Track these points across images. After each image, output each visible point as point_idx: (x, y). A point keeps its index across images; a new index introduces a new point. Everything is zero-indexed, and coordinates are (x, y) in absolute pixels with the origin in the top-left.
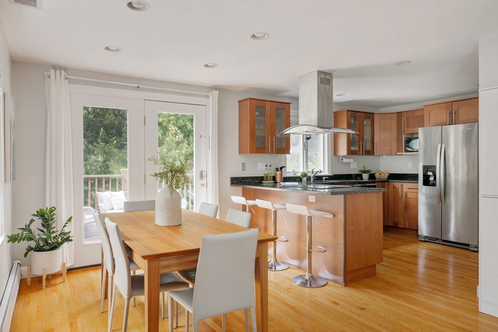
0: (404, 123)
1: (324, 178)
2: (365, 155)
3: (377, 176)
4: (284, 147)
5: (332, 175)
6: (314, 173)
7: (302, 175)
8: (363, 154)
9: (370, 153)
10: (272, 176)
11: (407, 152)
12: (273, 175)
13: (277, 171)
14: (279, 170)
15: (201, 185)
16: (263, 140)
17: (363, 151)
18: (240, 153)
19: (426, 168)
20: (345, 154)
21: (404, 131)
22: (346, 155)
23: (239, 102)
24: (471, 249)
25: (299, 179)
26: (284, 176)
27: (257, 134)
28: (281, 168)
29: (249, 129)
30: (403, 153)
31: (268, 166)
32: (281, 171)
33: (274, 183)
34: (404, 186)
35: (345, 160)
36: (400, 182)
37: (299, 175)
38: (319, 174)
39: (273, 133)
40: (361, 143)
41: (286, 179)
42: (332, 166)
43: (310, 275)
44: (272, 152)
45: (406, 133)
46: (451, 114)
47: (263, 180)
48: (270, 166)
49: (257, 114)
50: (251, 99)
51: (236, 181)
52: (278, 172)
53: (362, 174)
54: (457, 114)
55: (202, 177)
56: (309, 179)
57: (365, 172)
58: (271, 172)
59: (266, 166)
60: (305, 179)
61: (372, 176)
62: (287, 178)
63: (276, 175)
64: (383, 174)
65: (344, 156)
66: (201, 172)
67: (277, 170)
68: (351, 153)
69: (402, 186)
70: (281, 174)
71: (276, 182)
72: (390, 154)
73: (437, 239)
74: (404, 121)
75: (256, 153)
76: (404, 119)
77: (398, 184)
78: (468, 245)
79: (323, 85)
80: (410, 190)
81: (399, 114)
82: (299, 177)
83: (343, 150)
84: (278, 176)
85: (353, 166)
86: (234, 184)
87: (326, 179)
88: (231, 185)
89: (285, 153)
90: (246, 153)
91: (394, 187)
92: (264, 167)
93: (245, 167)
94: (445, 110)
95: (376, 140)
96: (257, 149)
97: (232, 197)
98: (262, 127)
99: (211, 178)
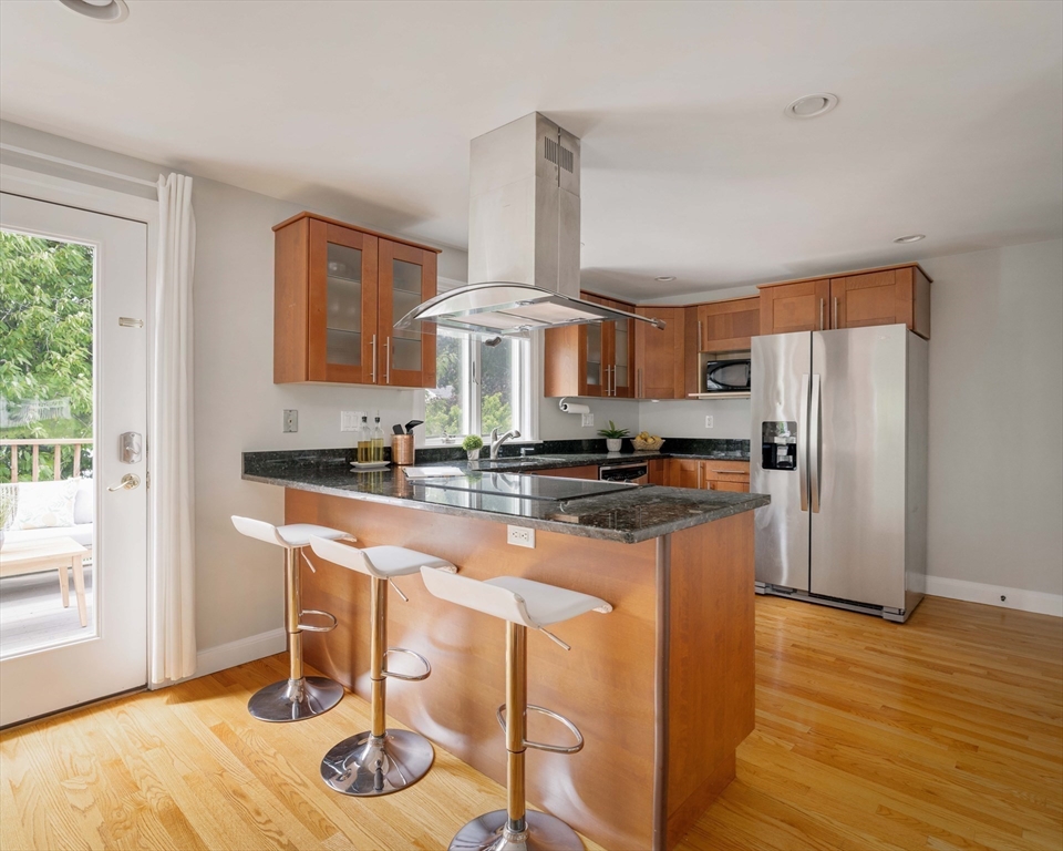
0: (702, 328)
1: (523, 450)
2: (618, 396)
3: (638, 443)
4: (418, 367)
5: (542, 442)
6: (500, 437)
7: (467, 445)
8: (612, 393)
9: (627, 392)
10: (381, 446)
11: (710, 392)
12: (386, 444)
13: (396, 433)
14: (405, 430)
15: (124, 480)
16: (353, 346)
17: (612, 388)
18: (277, 381)
19: (770, 428)
20: (574, 392)
21: (703, 348)
22: (576, 394)
23: (277, 230)
24: (885, 616)
25: (458, 455)
26: (417, 446)
27: (333, 326)
28: (409, 426)
29: (304, 307)
30: (699, 395)
31: (371, 420)
32: (410, 433)
33: (387, 466)
34: (708, 468)
35: (571, 408)
36: (699, 458)
37: (459, 442)
38: (510, 441)
39: (383, 328)
40: (609, 370)
41: (424, 457)
42: (540, 422)
44: (381, 381)
45: (706, 350)
46: (828, 305)
47: (355, 459)
48: (378, 420)
49: (333, 266)
50: (310, 217)
51: (259, 465)
52: (399, 437)
53: (605, 440)
54: (842, 306)
55: (126, 455)
56: (485, 452)
57: (613, 435)
58: (383, 436)
59: (365, 419)
60: (475, 454)
61: (627, 445)
62: (425, 451)
63: (395, 443)
64: (650, 441)
65: (570, 400)
66: (126, 438)
67: (398, 430)
68: (586, 390)
69: (703, 467)
70: (410, 442)
71: (393, 465)
72: (669, 395)
73: (795, 591)
74: (702, 324)
75: (329, 380)
76: (702, 320)
77: (692, 464)
78: (880, 608)
79: (552, 165)
80: (722, 477)
81: (691, 309)
82: (460, 449)
83: (568, 384)
84: (399, 449)
85: (586, 422)
86: (257, 473)
87: (528, 453)
88: (243, 478)
89: (419, 385)
90: (294, 380)
91: (683, 470)
92: (360, 423)
93: (291, 425)
94: (812, 297)
95: (639, 365)
96: (330, 367)
97: (235, 518)
98: (352, 311)
99: (159, 459)
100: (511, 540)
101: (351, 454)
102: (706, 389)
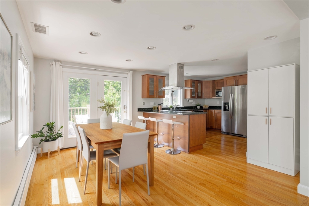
0: (216, 85)
1: (180, 108)
2: (199, 98)
3: (204, 107)
4: (162, 95)
5: (184, 107)
6: (176, 106)
8: (197, 98)
9: (201, 97)
15: (124, 112)
16: (153, 92)
18: (142, 97)
19: (225, 104)
21: (216, 88)
23: (142, 76)
24: (244, 137)
26: (162, 107)
27: (150, 90)
28: (161, 104)
29: (146, 87)
30: (215, 98)
31: (155, 103)
32: (161, 105)
35: (189, 101)
37: (169, 107)
38: (178, 106)
39: (157, 89)
40: (197, 93)
41: (163, 109)
42: (183, 103)
43: (173, 149)
44: (157, 97)
46: (236, 81)
49: (150, 81)
50: (147, 75)
51: (140, 110)
54: (238, 81)
55: (124, 108)
56: (173, 108)
57: (198, 105)
58: (157, 106)
59: (154, 103)
60: (171, 109)
61: (201, 107)
63: (159, 107)
64: (206, 106)
65: (189, 99)
66: (124, 106)
67: (159, 105)
68: (192, 97)
69: (214, 111)
71: (158, 110)
72: (209, 98)
73: (229, 133)
76: (215, 83)
77: (213, 110)
78: (243, 135)
79: (180, 69)
80: (218, 113)
81: (214, 81)
82: (169, 108)
83: (189, 96)
85: (192, 103)
87: (181, 109)
88: (138, 112)
89: (162, 98)
90: (145, 98)
91: (211, 112)
92: (153, 104)
93: (144, 104)
94: (233, 80)
95: (203, 92)
96: (150, 96)
97: (138, 117)
98: (152, 87)
99: (129, 109)
100: (174, 118)
101: (152, 108)
102: (217, 97)
